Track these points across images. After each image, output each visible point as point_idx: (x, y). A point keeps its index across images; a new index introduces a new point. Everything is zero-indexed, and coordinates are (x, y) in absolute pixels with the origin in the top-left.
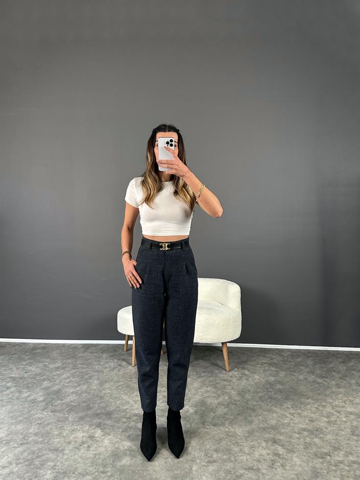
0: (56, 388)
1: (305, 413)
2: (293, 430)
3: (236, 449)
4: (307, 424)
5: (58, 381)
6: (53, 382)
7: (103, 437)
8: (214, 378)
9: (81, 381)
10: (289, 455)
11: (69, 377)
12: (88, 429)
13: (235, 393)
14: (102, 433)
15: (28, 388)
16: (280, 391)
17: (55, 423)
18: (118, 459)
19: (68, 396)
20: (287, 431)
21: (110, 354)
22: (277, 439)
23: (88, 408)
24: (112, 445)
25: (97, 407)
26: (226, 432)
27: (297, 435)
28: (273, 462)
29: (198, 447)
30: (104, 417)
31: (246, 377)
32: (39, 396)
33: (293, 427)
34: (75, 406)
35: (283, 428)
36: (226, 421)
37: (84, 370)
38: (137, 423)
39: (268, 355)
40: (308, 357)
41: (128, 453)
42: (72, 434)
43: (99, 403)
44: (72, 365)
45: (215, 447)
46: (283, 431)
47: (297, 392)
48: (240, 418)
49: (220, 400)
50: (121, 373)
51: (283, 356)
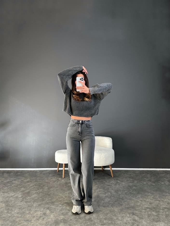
0: (27, 191)
1: (147, 200)
2: (142, 208)
3: (115, 218)
4: (149, 205)
5: (28, 188)
6: (26, 188)
7: (50, 214)
8: (103, 185)
9: (39, 187)
10: (141, 220)
11: (33, 186)
12: (43, 210)
13: (113, 191)
14: (50, 212)
15: (14, 191)
16: (135, 190)
17: (27, 208)
18: (58, 224)
19: (33, 194)
20: (139, 209)
21: (53, 175)
23: (43, 200)
24: (55, 218)
25: (47, 199)
26: (109, 210)
27: (144, 211)
28: (133, 224)
29: (96, 217)
30: (51, 204)
31: (119, 184)
32: (19, 195)
33: (142, 207)
34: (37, 199)
35: (137, 207)
36: (109, 205)
37: (40, 183)
38: (67, 207)
39: (129, 173)
40: (148, 173)
41: (62, 221)
42: (35, 213)
43: (48, 198)
44: (35, 180)
45: (105, 217)
46: (137, 209)
47: (143, 190)
48: (116, 203)
49: (107, 195)
50: (58, 183)
51: (136, 173)
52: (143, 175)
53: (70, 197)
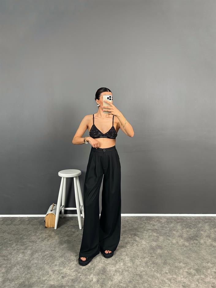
16: (160, 256)
31: (137, 243)
39: (152, 223)
40: (178, 222)
47: (172, 256)
51: (162, 223)
52: (172, 225)
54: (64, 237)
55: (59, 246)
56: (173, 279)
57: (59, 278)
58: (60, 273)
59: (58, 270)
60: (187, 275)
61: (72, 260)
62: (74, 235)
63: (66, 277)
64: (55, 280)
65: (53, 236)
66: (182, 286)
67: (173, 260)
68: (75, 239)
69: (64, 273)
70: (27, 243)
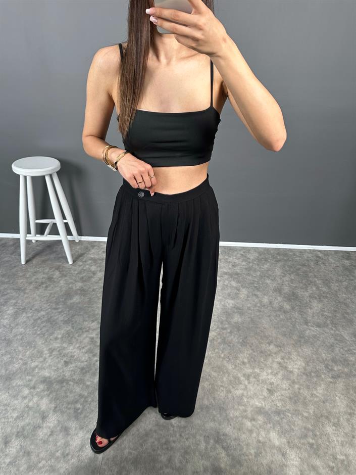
1: (264, 376)
2: (245, 411)
16: (237, 327)
20: (237, 414)
22: (222, 433)
27: (249, 424)
33: (244, 406)
35: (233, 408)
38: (42, 398)
40: (277, 261)
46: (231, 415)
47: (258, 330)
50: (47, 293)
51: (249, 260)
52: (266, 266)
53: (64, 352)
54: (76, 281)
55: (65, 299)
56: (253, 375)
57: (60, 366)
58: (63, 354)
59: (58, 350)
60: (279, 368)
61: (84, 330)
62: (93, 280)
63: (71, 363)
64: (53, 368)
65: (55, 280)
66: (267, 389)
67: (259, 338)
68: (95, 288)
69: (69, 355)
70: (9, 291)
